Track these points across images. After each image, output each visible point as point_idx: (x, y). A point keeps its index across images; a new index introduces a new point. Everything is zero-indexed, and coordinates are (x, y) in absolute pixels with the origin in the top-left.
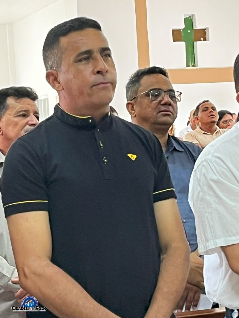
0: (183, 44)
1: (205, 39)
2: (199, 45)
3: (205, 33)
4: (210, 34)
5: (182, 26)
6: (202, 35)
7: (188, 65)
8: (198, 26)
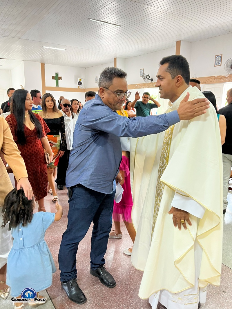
0: (55, 80)
1: (61, 80)
2: (59, 81)
3: (61, 78)
4: (63, 78)
5: (55, 75)
6: (60, 78)
7: (56, 86)
8: (59, 76)
